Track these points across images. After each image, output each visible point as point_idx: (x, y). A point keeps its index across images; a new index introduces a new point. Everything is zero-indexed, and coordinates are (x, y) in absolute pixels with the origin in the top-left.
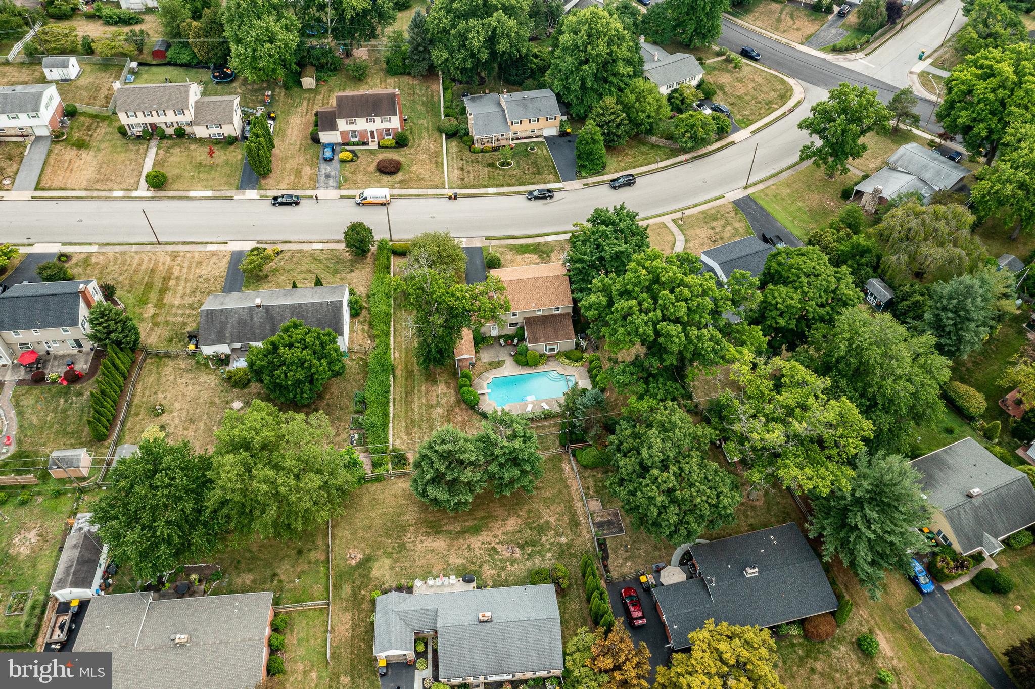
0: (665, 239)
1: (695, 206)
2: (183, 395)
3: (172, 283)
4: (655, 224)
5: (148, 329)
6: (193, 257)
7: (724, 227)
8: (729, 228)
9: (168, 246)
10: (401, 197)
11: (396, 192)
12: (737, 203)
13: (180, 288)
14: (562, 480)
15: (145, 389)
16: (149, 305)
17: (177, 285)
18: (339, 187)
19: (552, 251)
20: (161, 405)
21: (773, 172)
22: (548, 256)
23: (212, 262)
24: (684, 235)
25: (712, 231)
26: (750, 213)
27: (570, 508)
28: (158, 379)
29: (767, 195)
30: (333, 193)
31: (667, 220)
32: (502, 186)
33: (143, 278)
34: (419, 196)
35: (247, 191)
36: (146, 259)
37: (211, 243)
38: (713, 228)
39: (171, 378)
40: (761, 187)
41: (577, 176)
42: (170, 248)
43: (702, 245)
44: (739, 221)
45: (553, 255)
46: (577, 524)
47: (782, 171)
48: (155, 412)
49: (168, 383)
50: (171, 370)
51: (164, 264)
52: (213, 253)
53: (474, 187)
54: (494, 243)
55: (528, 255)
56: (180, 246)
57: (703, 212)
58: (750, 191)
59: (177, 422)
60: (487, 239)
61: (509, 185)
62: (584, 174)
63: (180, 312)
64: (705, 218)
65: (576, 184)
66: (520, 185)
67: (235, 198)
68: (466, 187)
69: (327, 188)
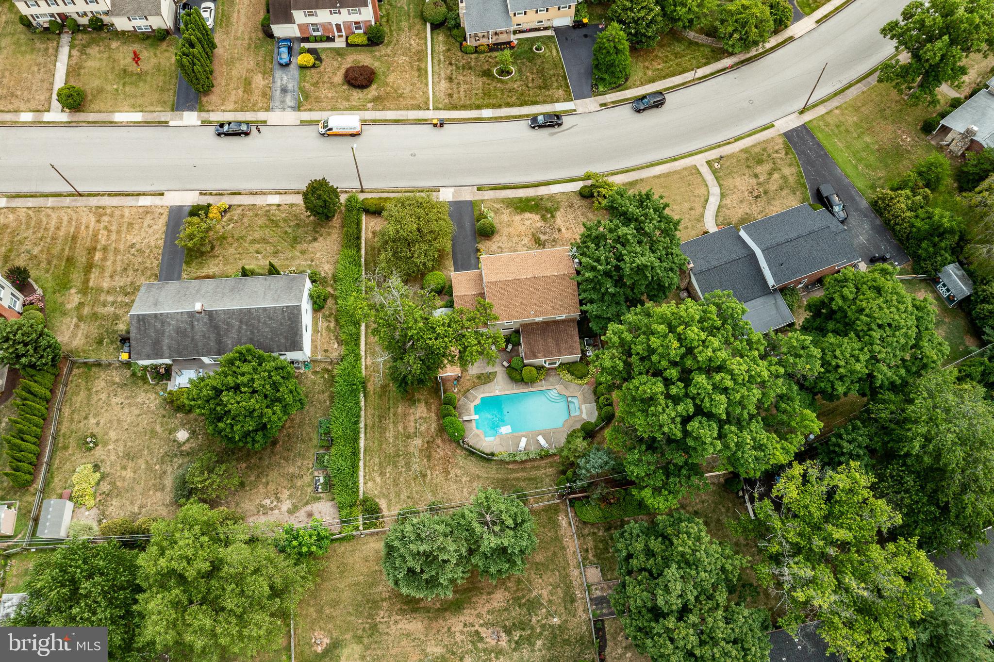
0: (697, 192)
1: (738, 139)
2: (119, 421)
3: (98, 256)
4: (685, 169)
5: (72, 326)
6: (122, 216)
7: (770, 174)
8: (776, 176)
9: (91, 199)
10: (375, 122)
11: (369, 115)
12: (789, 136)
13: (109, 263)
14: (557, 539)
15: (73, 412)
16: (73, 291)
17: (104, 259)
18: (298, 108)
19: (557, 209)
20: (93, 435)
21: (838, 86)
22: (553, 216)
23: (146, 224)
24: (720, 185)
25: (754, 181)
26: (803, 152)
27: (565, 578)
28: (89, 397)
29: (827, 125)
30: (291, 117)
31: (699, 161)
32: (500, 106)
33: (63, 250)
34: (397, 122)
35: (186, 114)
36: (65, 218)
37: (144, 194)
38: (756, 176)
39: (103, 396)
40: (821, 110)
41: (593, 91)
42: (94, 201)
43: (741, 202)
44: (790, 165)
45: (558, 214)
46: (573, 600)
47: (850, 86)
48: (87, 444)
49: (100, 403)
50: (103, 384)
51: (87, 227)
52: (147, 211)
53: (464, 107)
54: (489, 195)
55: (527, 215)
56: (106, 198)
57: (745, 151)
58: (807, 117)
59: (113, 458)
60: (479, 189)
61: (508, 105)
62: (601, 89)
63: (110, 299)
64: (747, 159)
65: (590, 104)
66: (521, 105)
67: (171, 123)
68: (454, 108)
69: (284, 109)
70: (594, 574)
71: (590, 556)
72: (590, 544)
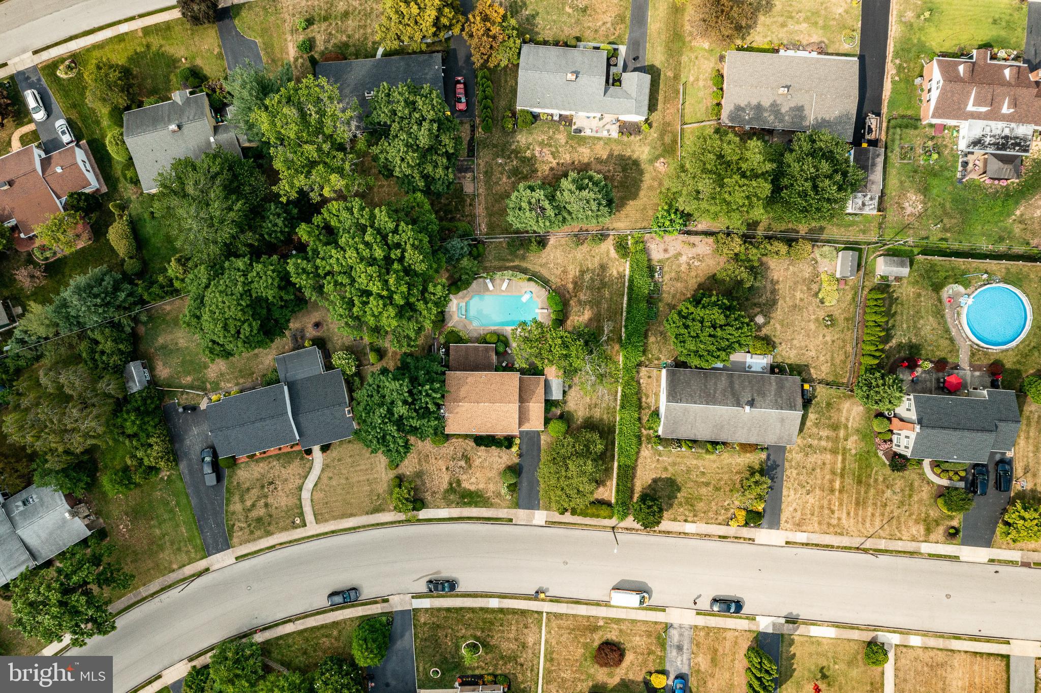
0: (322, 495)
1: (271, 548)
2: (808, 336)
3: (837, 485)
4: (326, 521)
6: (820, 523)
7: (253, 505)
8: (249, 503)
9: (848, 544)
10: (597, 604)
11: (602, 612)
14: (490, 215)
16: (853, 452)
18: (668, 627)
19: (447, 491)
20: (827, 326)
22: (451, 484)
23: (799, 513)
24: (300, 499)
25: (270, 500)
26: (218, 525)
28: (832, 358)
29: (188, 552)
30: (674, 617)
31: (312, 528)
32: (482, 609)
34: (577, 602)
35: (770, 630)
36: (868, 525)
37: (803, 544)
38: (266, 505)
39: (822, 358)
40: (189, 570)
41: (391, 617)
42: (845, 541)
43: (286, 480)
44: (234, 513)
45: (445, 486)
46: (486, 173)
47: (153, 595)
48: (831, 321)
51: (848, 514)
52: (799, 526)
53: (514, 612)
54: (503, 513)
55: (473, 488)
56: (836, 544)
57: (269, 534)
60: (511, 520)
61: (472, 610)
62: (384, 619)
64: (269, 524)
65: (399, 603)
66: (461, 609)
67: (783, 621)
68: (523, 613)
69: (681, 627)
70: (469, 188)
71: (469, 200)
72: (467, 209)
